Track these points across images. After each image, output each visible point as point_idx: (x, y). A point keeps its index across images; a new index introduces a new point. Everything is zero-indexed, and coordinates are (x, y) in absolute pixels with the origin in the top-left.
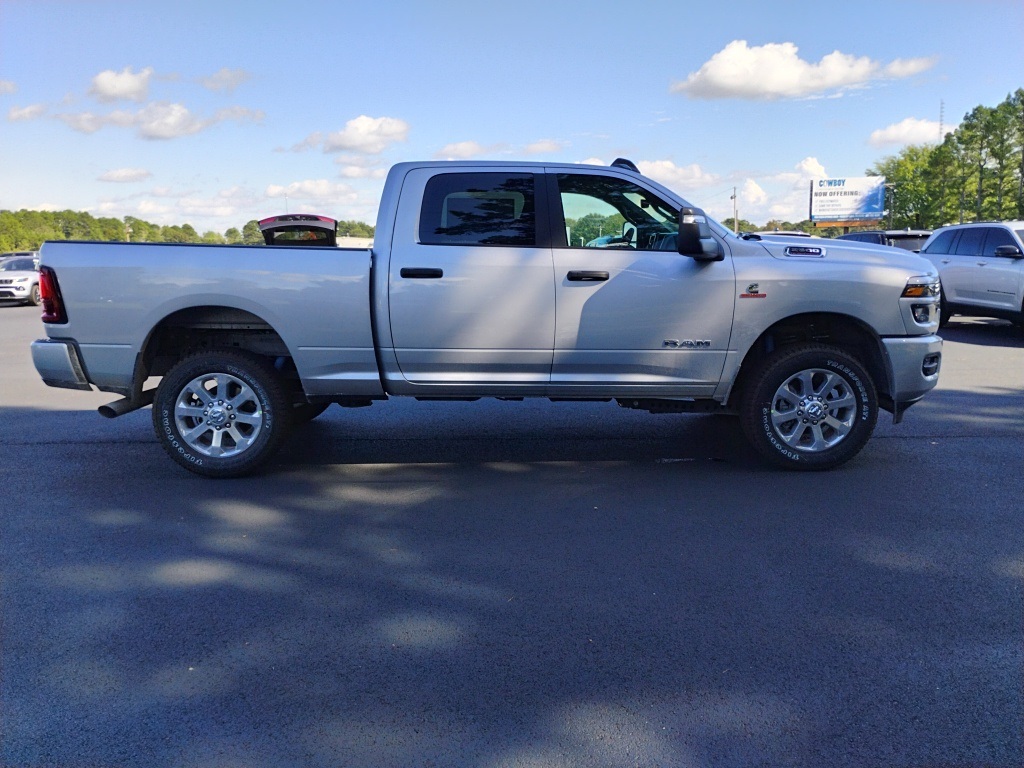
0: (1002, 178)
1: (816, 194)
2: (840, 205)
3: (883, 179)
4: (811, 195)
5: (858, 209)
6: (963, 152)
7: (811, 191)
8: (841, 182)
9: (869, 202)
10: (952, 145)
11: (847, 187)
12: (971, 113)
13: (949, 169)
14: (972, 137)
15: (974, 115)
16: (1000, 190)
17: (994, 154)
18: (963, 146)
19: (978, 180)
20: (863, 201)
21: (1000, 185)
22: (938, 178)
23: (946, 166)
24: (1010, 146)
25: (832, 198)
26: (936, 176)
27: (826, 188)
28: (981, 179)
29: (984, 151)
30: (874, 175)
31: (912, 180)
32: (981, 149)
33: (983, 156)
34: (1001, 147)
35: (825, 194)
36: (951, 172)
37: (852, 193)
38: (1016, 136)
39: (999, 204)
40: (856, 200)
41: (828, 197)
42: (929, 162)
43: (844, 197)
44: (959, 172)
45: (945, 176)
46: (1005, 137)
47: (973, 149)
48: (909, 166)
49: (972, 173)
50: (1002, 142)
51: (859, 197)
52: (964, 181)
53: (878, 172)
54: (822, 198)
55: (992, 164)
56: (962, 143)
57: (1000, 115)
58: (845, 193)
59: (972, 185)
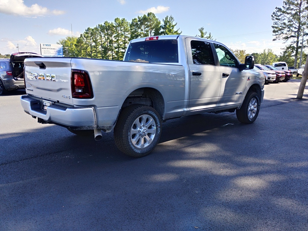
0: (97, 48)
1: (42, 48)
2: (50, 52)
3: (62, 45)
4: (41, 48)
5: (56, 54)
6: (85, 40)
7: (41, 47)
8: (50, 45)
9: (59, 52)
10: (83, 38)
11: (52, 47)
12: (87, 29)
13: (82, 44)
14: (88, 36)
15: (88, 30)
16: (96, 51)
17: (94, 41)
18: (85, 38)
19: (90, 48)
20: (57, 51)
21: (96, 50)
22: (79, 47)
23: (81, 44)
24: (97, 39)
25: (48, 50)
26: (79, 46)
27: (45, 47)
28: (91, 48)
29: (91, 40)
30: (59, 44)
31: (70, 47)
32: (90, 39)
33: (91, 42)
34: (96, 39)
35: (45, 49)
36: (83, 45)
37: (53, 49)
38: (99, 37)
39: (97, 55)
40: (55, 51)
41: (46, 49)
42: (76, 42)
43: (51, 50)
44: (85, 46)
45: (81, 46)
46: (96, 37)
47: (88, 39)
48: (69, 42)
49: (89, 46)
50: (96, 38)
51: (56, 50)
52: (86, 49)
53: (60, 43)
54: (44, 50)
55: (94, 44)
56: (85, 37)
57: (94, 31)
58: (51, 49)
59: (89, 49)
